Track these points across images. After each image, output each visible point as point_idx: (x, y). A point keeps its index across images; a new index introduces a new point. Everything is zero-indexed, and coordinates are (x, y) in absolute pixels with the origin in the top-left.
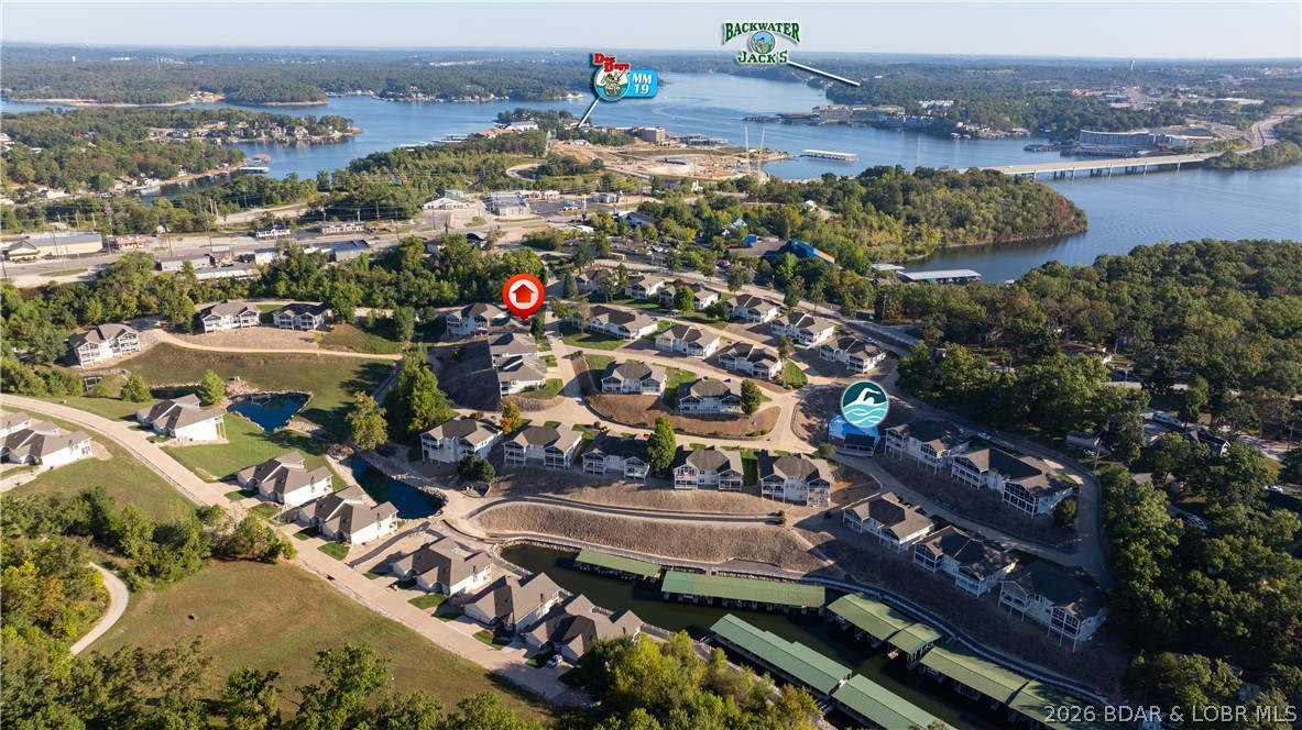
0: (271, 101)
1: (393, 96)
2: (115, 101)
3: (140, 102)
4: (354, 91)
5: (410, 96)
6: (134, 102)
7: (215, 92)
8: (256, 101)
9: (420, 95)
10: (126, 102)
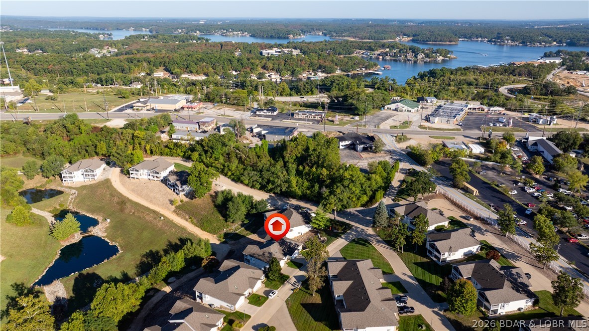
0: (430, 41)
1: (494, 42)
2: (365, 39)
3: (374, 40)
4: (477, 38)
5: (503, 42)
6: (372, 39)
7: (409, 36)
8: (424, 41)
9: (509, 41)
10: (369, 39)
